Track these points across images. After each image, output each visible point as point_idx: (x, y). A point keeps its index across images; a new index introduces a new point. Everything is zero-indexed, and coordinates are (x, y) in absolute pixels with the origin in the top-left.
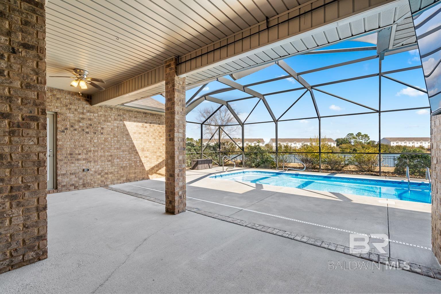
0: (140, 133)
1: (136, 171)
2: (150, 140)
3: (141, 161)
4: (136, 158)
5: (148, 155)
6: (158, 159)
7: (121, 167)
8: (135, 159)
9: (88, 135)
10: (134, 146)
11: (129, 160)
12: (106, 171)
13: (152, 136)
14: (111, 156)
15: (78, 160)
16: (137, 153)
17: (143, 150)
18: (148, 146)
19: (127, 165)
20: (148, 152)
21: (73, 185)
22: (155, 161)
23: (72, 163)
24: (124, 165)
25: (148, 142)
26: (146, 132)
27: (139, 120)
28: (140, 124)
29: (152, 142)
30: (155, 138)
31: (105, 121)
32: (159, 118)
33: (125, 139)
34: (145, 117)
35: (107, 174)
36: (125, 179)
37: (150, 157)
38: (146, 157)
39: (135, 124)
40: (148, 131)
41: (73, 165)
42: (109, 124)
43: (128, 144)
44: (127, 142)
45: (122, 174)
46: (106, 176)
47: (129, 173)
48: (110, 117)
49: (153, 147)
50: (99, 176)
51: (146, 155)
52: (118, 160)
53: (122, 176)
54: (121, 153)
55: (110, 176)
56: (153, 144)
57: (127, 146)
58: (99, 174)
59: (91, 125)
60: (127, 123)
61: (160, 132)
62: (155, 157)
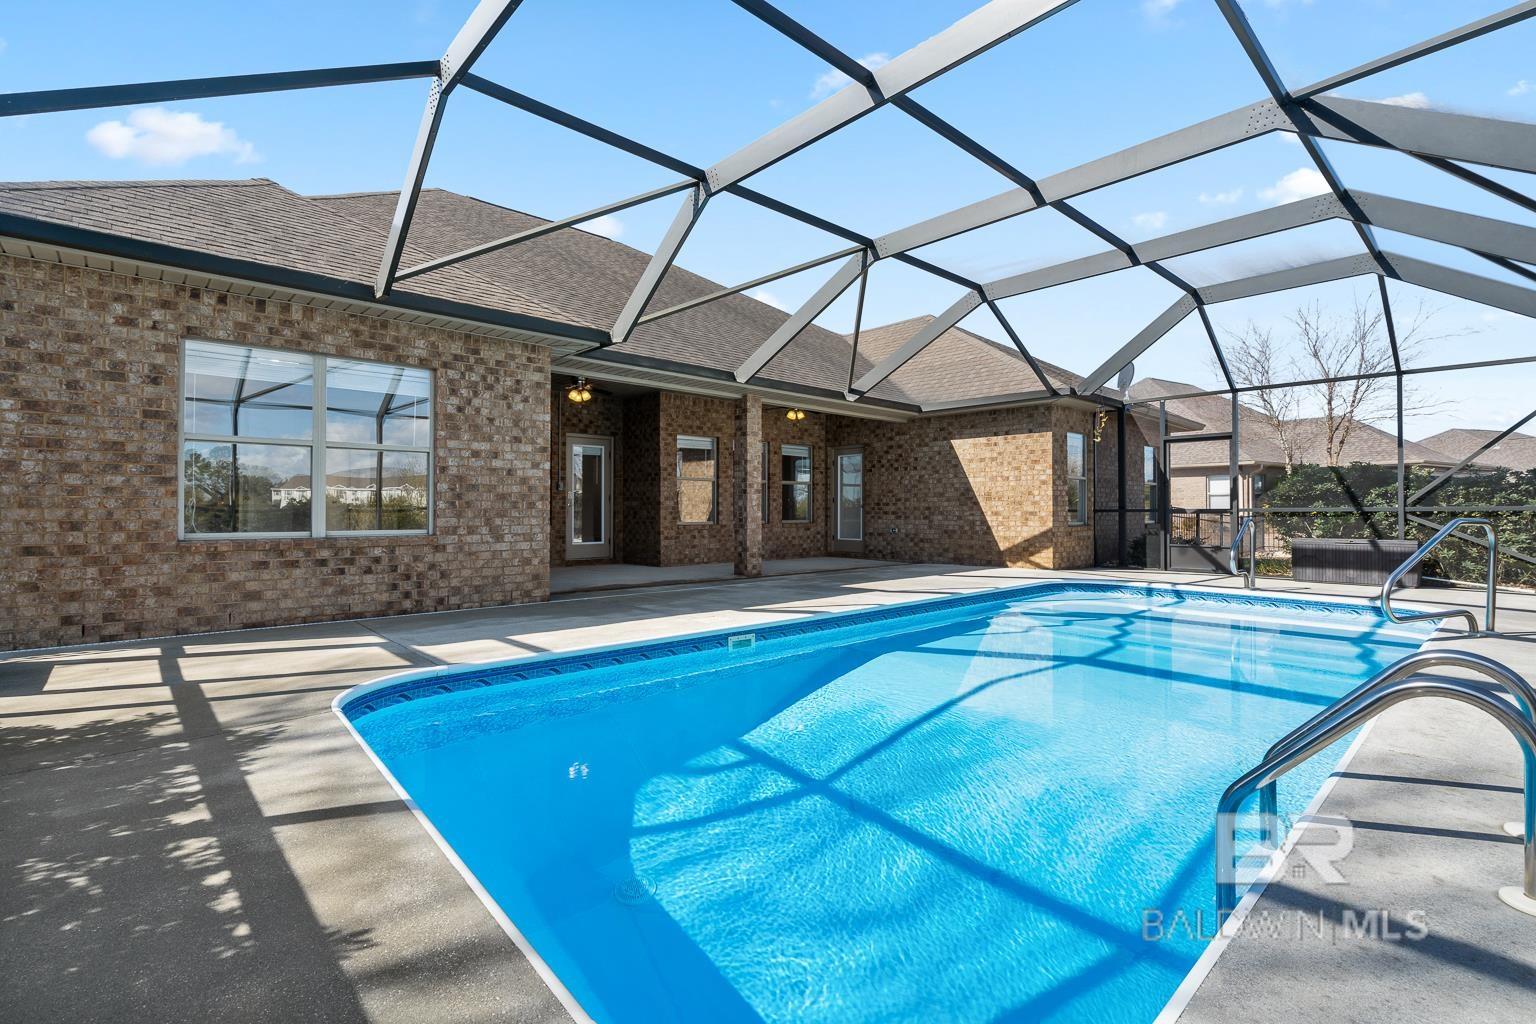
0: (982, 460)
1: (973, 542)
2: (1006, 474)
3: (984, 522)
4: (972, 515)
5: (1000, 509)
6: (1027, 519)
7: (946, 532)
8: (971, 518)
9: (896, 474)
10: (969, 489)
11: (960, 518)
12: (921, 536)
13: (1009, 463)
14: (928, 508)
15: (886, 513)
16: (977, 503)
17: (988, 497)
18: (999, 489)
19: (957, 528)
20: (1000, 503)
21: (880, 551)
22: (1018, 523)
23: (880, 518)
24: (951, 528)
25: (999, 479)
26: (995, 455)
27: (979, 431)
28: (983, 440)
29: (1011, 478)
30: (1017, 468)
31: (919, 445)
32: (1031, 416)
33: (951, 476)
34: (995, 419)
35: (922, 541)
36: (951, 555)
37: (1006, 514)
38: (996, 514)
39: (971, 441)
40: (1000, 454)
41: (880, 521)
42: (925, 449)
43: (957, 486)
44: (955, 481)
45: (947, 546)
46: (921, 545)
47: (960, 546)
48: (928, 436)
49: (1013, 489)
50: (911, 544)
51: (995, 509)
52: (940, 517)
53: (946, 550)
54: (946, 504)
55: (926, 545)
56: (1012, 484)
57: (956, 490)
58: (912, 540)
59: (901, 456)
60: (955, 443)
61: (1032, 452)
62: (1019, 513)
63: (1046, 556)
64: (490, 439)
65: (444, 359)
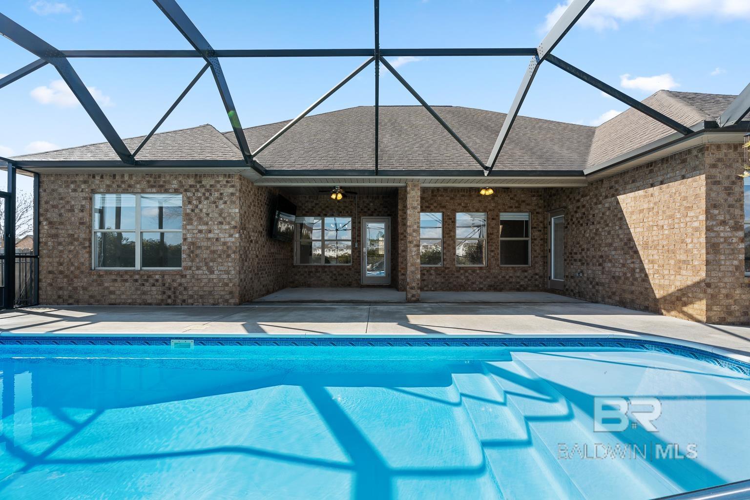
0: (641, 211)
1: (633, 288)
2: (661, 223)
3: (643, 270)
4: (633, 263)
5: (656, 257)
6: (680, 268)
7: (614, 277)
8: (632, 266)
9: (581, 228)
10: (631, 239)
11: (624, 265)
12: (597, 280)
13: (664, 212)
14: (601, 257)
15: (575, 260)
16: (636, 252)
17: (646, 246)
18: (655, 238)
19: (621, 274)
20: (655, 252)
21: (572, 291)
22: (672, 272)
23: (572, 264)
24: (617, 274)
25: (655, 228)
26: (652, 205)
27: (638, 184)
28: (641, 193)
29: (665, 227)
30: (672, 217)
31: (596, 204)
32: (684, 161)
33: (617, 228)
34: (651, 171)
35: (597, 284)
36: (617, 298)
37: (661, 262)
38: (652, 262)
39: (632, 195)
40: (655, 204)
41: (572, 266)
42: (600, 206)
43: (621, 236)
44: (620, 232)
45: (614, 290)
46: (597, 287)
47: (624, 291)
48: (601, 196)
49: (668, 237)
50: (590, 286)
51: (651, 258)
52: (609, 265)
53: (614, 293)
54: (613, 253)
55: (600, 288)
56: (666, 232)
57: (621, 240)
58: (591, 283)
59: (584, 214)
60: (621, 198)
61: (685, 198)
62: (672, 262)
63: (699, 308)
64: (207, 224)
65: (185, 188)
